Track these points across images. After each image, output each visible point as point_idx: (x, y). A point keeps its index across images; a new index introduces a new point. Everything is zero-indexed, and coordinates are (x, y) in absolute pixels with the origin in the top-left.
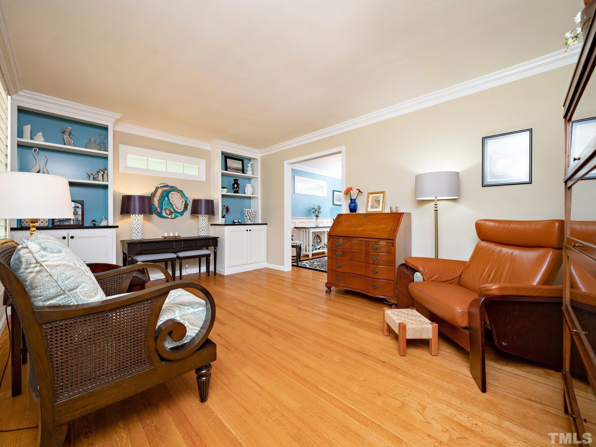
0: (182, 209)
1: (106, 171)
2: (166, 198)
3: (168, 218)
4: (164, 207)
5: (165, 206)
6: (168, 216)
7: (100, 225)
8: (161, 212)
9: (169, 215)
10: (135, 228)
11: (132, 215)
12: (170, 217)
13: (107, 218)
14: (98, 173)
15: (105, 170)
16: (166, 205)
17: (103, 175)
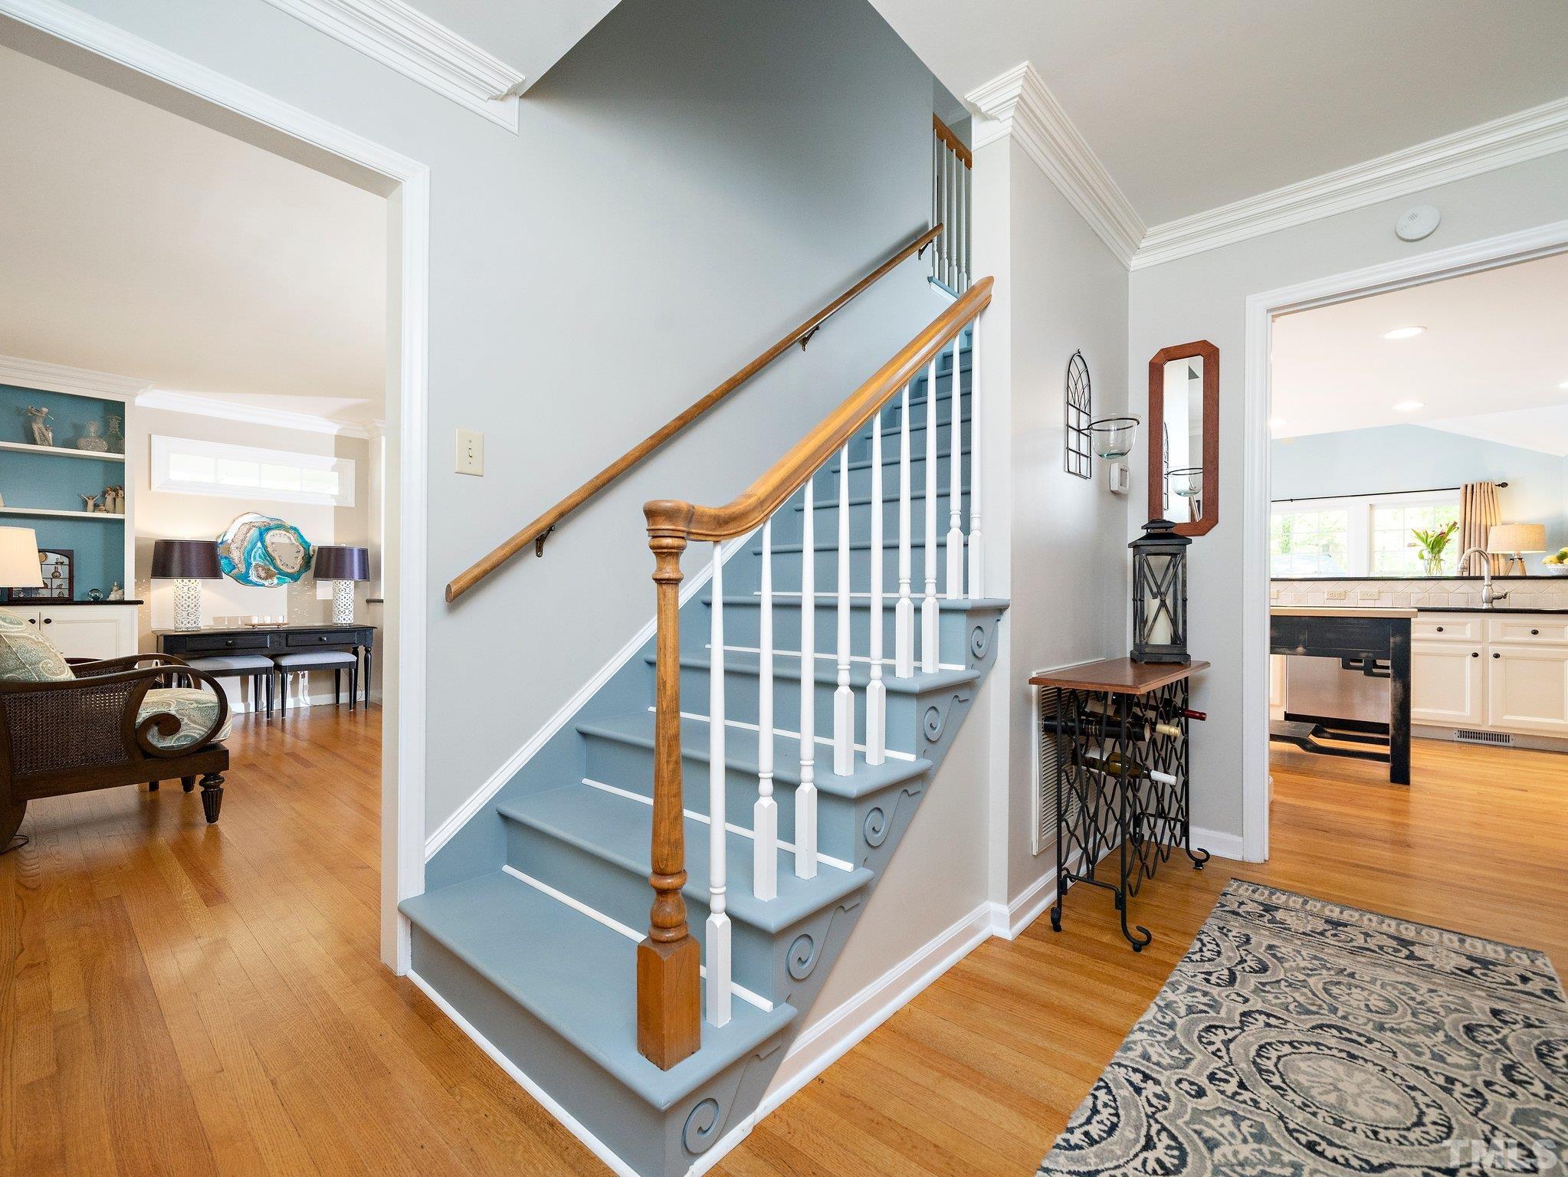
0: (297, 568)
1: (120, 492)
2: (259, 544)
3: (263, 585)
4: (254, 564)
5: (255, 558)
6: (263, 582)
7: (108, 599)
8: (247, 573)
9: (266, 579)
10: (182, 606)
11: (175, 580)
12: (266, 583)
13: (121, 587)
14: (104, 494)
15: (118, 488)
16: (258, 558)
17: (115, 499)
